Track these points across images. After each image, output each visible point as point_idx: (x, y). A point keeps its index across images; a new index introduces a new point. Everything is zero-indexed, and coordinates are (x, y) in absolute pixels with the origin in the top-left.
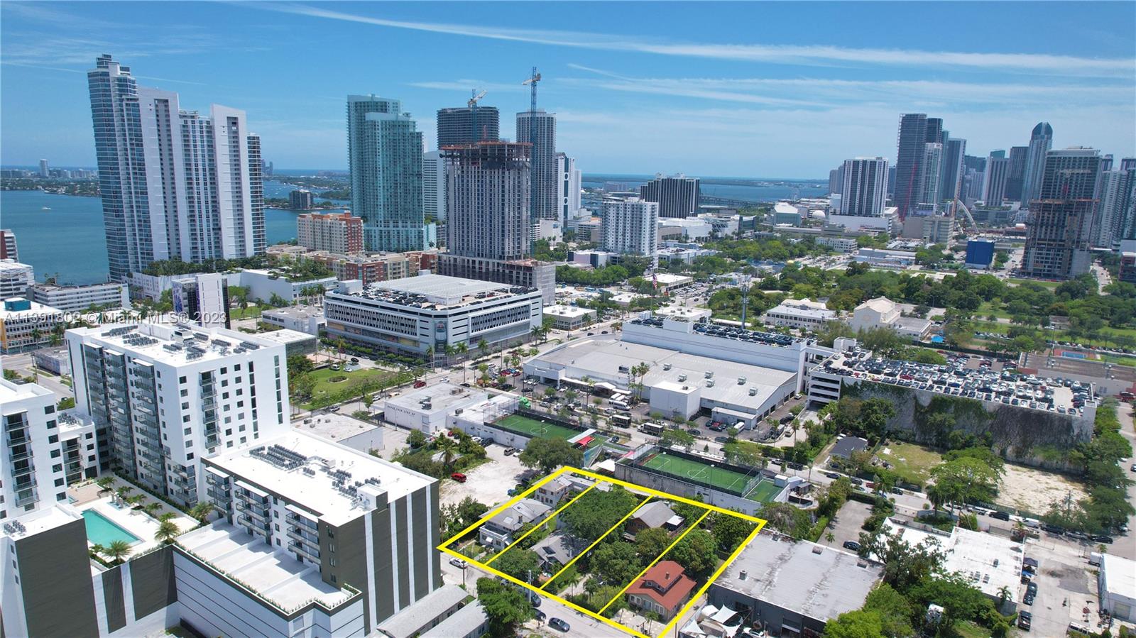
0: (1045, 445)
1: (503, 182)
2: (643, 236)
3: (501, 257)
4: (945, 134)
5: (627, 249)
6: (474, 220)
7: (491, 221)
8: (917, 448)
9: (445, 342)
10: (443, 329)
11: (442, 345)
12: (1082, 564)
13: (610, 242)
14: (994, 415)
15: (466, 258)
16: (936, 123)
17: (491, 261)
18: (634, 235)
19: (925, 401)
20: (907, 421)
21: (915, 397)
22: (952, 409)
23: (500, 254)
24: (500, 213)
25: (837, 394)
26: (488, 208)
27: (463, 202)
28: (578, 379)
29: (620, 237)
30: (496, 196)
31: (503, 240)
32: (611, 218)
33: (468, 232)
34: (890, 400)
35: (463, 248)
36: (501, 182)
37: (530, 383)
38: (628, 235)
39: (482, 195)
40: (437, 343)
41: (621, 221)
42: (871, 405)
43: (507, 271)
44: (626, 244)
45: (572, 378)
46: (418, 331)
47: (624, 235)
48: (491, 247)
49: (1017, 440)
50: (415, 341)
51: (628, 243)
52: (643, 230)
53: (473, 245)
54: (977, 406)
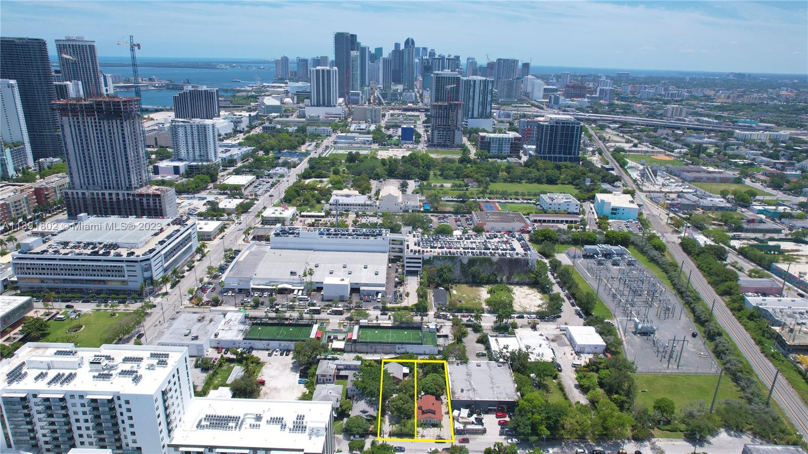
0: (518, 273)
1: (123, 130)
2: (209, 148)
3: (127, 189)
4: (359, 44)
5: (197, 158)
6: (96, 161)
7: (114, 161)
8: (465, 286)
9: (151, 278)
10: (149, 268)
11: (150, 281)
12: (558, 332)
13: (183, 153)
14: (496, 263)
15: (95, 192)
16: (354, 37)
17: (120, 192)
18: (201, 147)
19: (465, 261)
20: (457, 272)
21: (460, 260)
22: (478, 264)
23: (128, 185)
24: (123, 155)
25: (421, 265)
26: (110, 151)
27: (83, 147)
28: (264, 285)
29: (191, 150)
30: (117, 141)
31: (129, 175)
32: (181, 135)
33: (92, 171)
34: (449, 264)
35: (89, 184)
36: (120, 131)
37: (230, 294)
38: (197, 147)
39: (102, 140)
40: (145, 280)
41: (190, 137)
42: (442, 269)
43: (137, 199)
44: (196, 154)
45: (258, 285)
46: (126, 274)
47: (193, 148)
48: (117, 181)
49: (507, 273)
50: (123, 282)
51: (197, 153)
52: (208, 143)
53: (99, 179)
54: (489, 260)
